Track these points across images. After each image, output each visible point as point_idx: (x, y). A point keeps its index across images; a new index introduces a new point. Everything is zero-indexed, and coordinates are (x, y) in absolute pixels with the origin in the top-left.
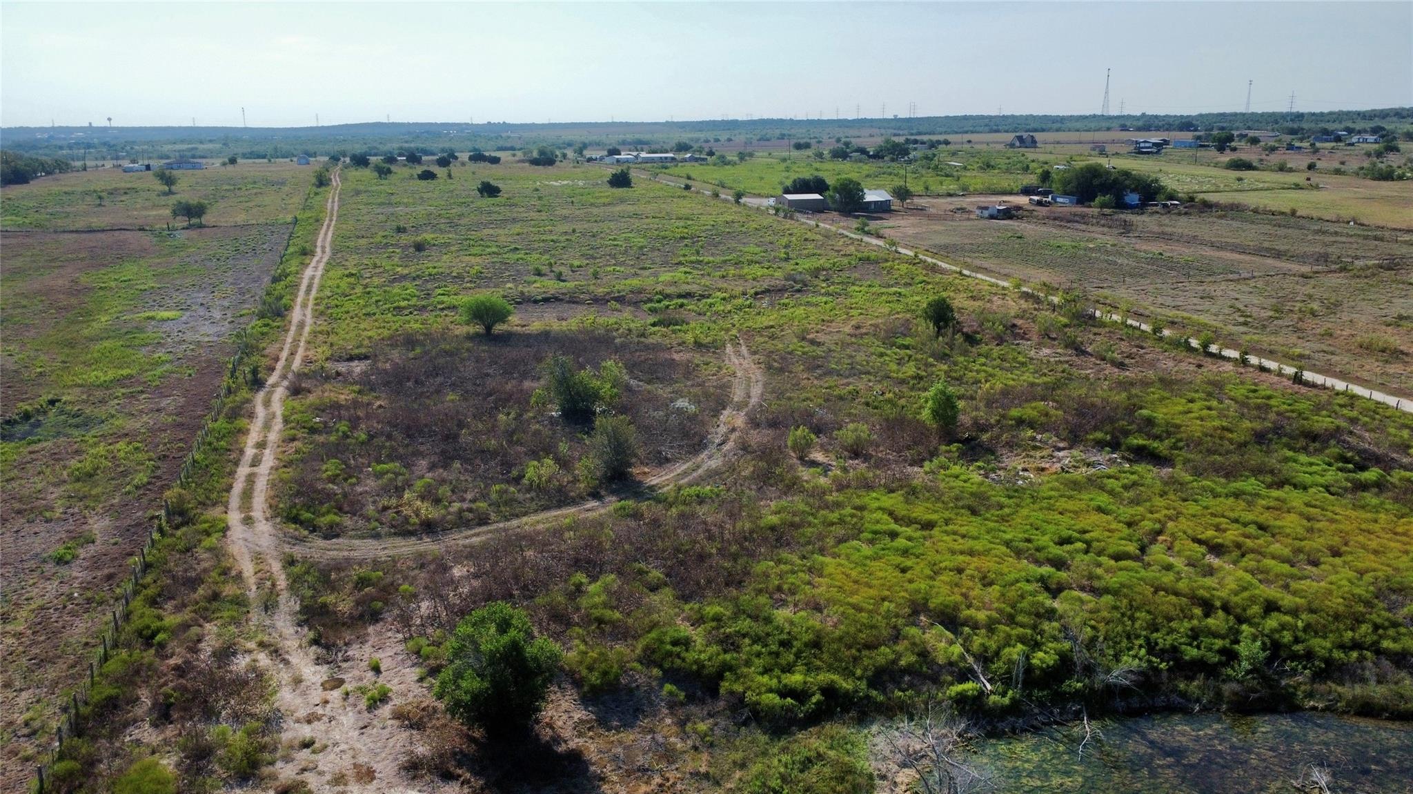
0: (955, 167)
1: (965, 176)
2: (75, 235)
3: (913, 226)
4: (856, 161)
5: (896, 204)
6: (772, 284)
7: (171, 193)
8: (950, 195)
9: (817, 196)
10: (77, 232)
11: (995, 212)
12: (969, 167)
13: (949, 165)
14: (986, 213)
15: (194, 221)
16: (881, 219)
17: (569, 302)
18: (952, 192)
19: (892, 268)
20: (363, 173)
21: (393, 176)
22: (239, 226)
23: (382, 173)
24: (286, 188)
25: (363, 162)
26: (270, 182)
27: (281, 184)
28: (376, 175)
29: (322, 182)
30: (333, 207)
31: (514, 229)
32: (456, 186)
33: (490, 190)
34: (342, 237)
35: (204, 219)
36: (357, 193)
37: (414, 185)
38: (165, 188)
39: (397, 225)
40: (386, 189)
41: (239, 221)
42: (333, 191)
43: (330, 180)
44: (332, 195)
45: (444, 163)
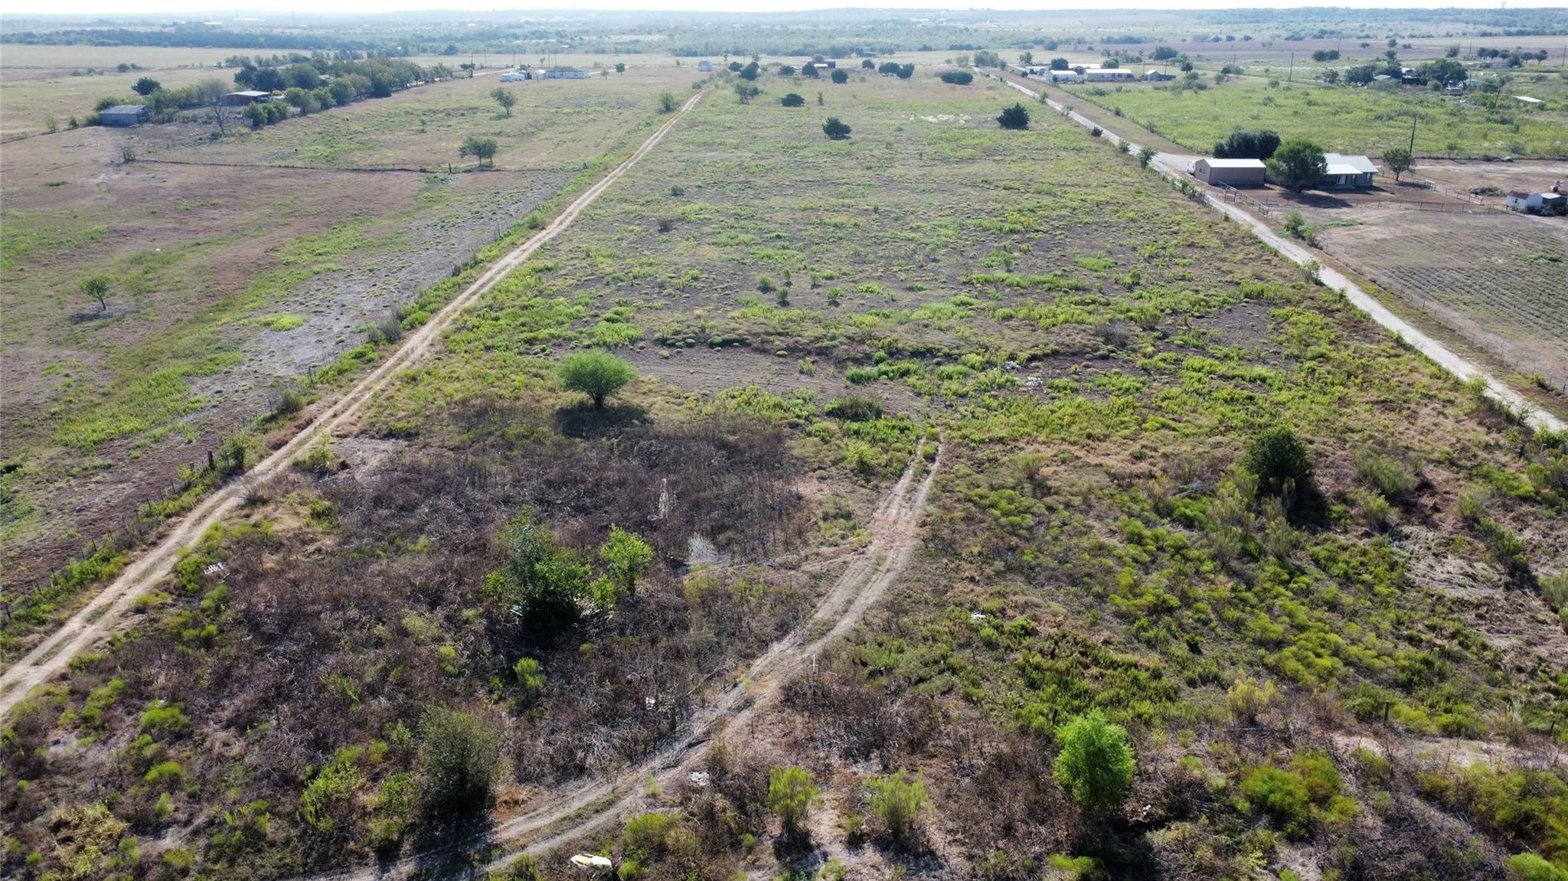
0: (1526, 104)
1: (1533, 123)
2: (352, 176)
3: (1388, 222)
4: (1380, 89)
5: (1384, 176)
6: (1067, 341)
7: (508, 115)
8: (1488, 159)
9: (1256, 163)
10: (358, 170)
11: (1539, 203)
12: (1549, 105)
13: (1519, 101)
14: (1522, 204)
15: (485, 161)
16: (1343, 204)
17: (757, 350)
18: (1492, 154)
19: (1286, 319)
20: (729, 92)
21: (760, 99)
22: (523, 172)
23: (747, 95)
24: (627, 114)
25: (750, 73)
26: (622, 105)
27: (630, 105)
28: (738, 97)
29: (668, 106)
30: (649, 145)
31: (811, 199)
32: (813, 118)
33: (836, 130)
34: (604, 199)
35: (497, 160)
36: (692, 125)
37: (767, 115)
38: (503, 110)
39: (680, 182)
40: (728, 119)
41: (531, 162)
42: (672, 120)
43: (679, 104)
44: (666, 126)
45: (840, 77)
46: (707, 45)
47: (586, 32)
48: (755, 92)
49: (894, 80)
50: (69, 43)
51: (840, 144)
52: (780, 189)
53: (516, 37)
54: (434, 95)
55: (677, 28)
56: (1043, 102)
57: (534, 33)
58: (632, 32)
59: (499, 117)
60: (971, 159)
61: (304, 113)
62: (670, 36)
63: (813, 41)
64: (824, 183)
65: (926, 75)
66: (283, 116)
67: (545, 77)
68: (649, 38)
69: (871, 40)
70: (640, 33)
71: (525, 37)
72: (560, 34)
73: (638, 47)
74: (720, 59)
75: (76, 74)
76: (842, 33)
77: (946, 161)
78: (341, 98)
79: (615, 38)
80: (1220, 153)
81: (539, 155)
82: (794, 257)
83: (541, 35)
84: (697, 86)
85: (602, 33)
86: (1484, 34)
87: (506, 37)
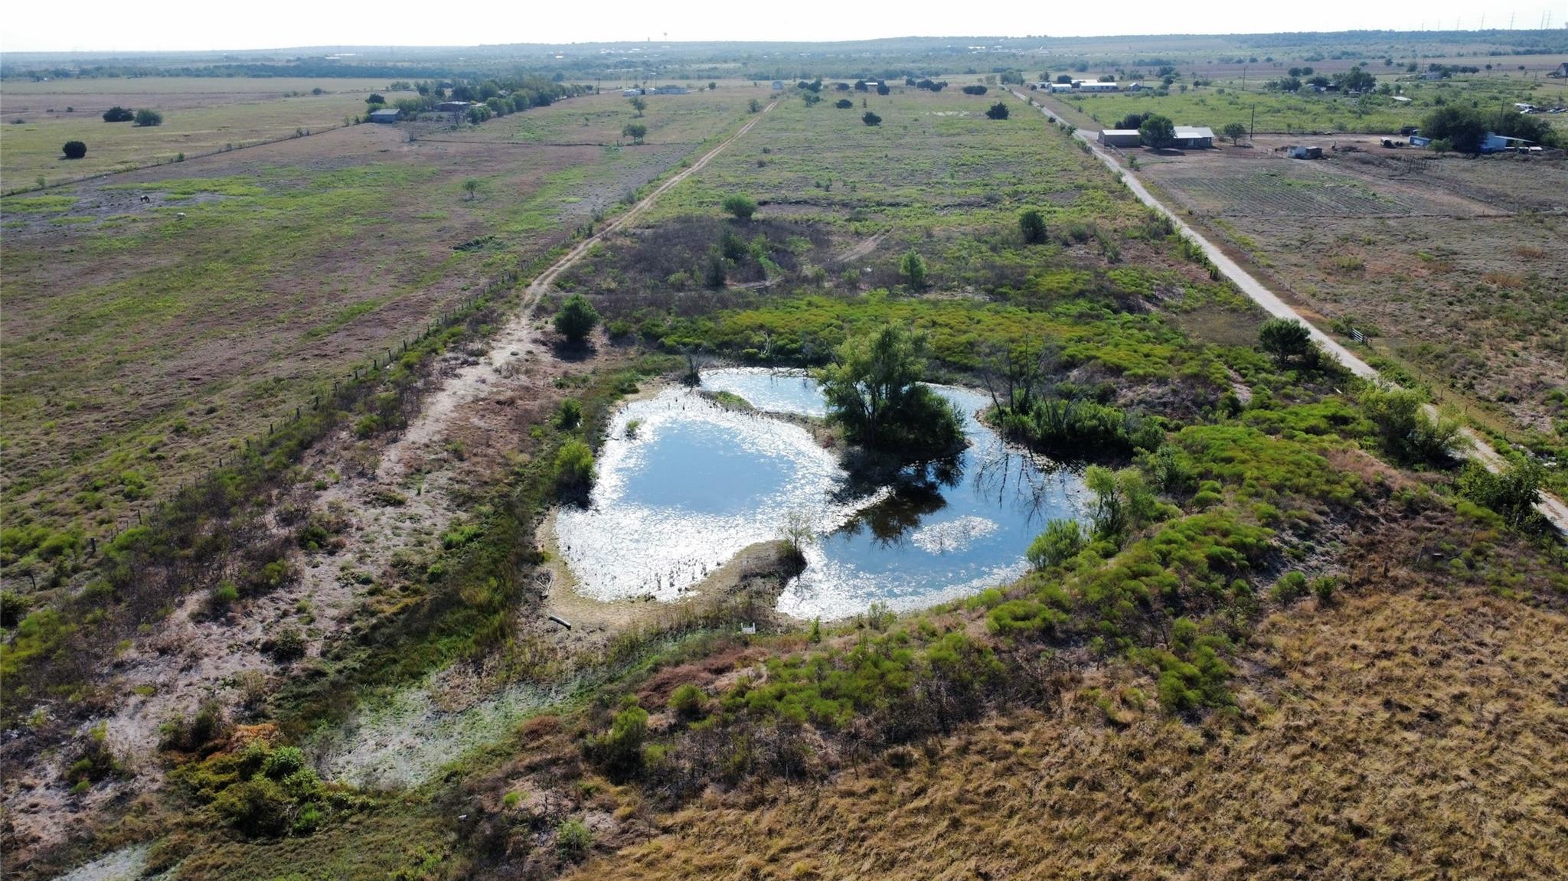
4: (1300, 94)
5: (1222, 140)
6: (968, 201)
7: (641, 116)
8: (1315, 134)
9: (1135, 132)
10: (560, 145)
11: (1303, 152)
13: (1393, 100)
15: (639, 140)
17: (811, 204)
18: (1319, 130)
19: (1087, 194)
20: (798, 101)
21: (819, 104)
22: (664, 144)
23: (811, 101)
24: (725, 114)
25: (815, 88)
26: (719, 108)
27: (726, 109)
28: (804, 103)
29: (754, 108)
30: (744, 131)
31: (848, 153)
32: (857, 113)
33: (871, 120)
34: (722, 155)
35: (645, 139)
36: (772, 119)
37: (825, 113)
38: (637, 112)
39: (769, 147)
40: (798, 116)
41: (669, 140)
42: (757, 117)
43: (762, 107)
44: (753, 121)
45: (883, 90)
46: (778, 71)
47: (668, 62)
48: (817, 99)
49: (928, 93)
50: (230, 76)
51: (874, 128)
52: (830, 149)
53: (608, 67)
54: (580, 104)
55: (750, 56)
56: (1030, 104)
57: (622, 63)
58: (710, 60)
59: (636, 117)
60: (959, 134)
61: (500, 115)
62: (744, 64)
63: (872, 67)
64: (858, 146)
65: (955, 90)
66: (489, 117)
67: (656, 93)
68: (725, 66)
69: (925, 65)
70: (717, 62)
71: (616, 66)
72: (646, 64)
73: (717, 74)
74: (791, 82)
75: (287, 96)
76: (898, 60)
77: (941, 135)
78: (520, 106)
79: (695, 66)
80: (1119, 127)
81: (672, 135)
82: (834, 175)
83: (630, 65)
84: (774, 97)
85: (682, 62)
86: (1493, 54)
87: (598, 66)
